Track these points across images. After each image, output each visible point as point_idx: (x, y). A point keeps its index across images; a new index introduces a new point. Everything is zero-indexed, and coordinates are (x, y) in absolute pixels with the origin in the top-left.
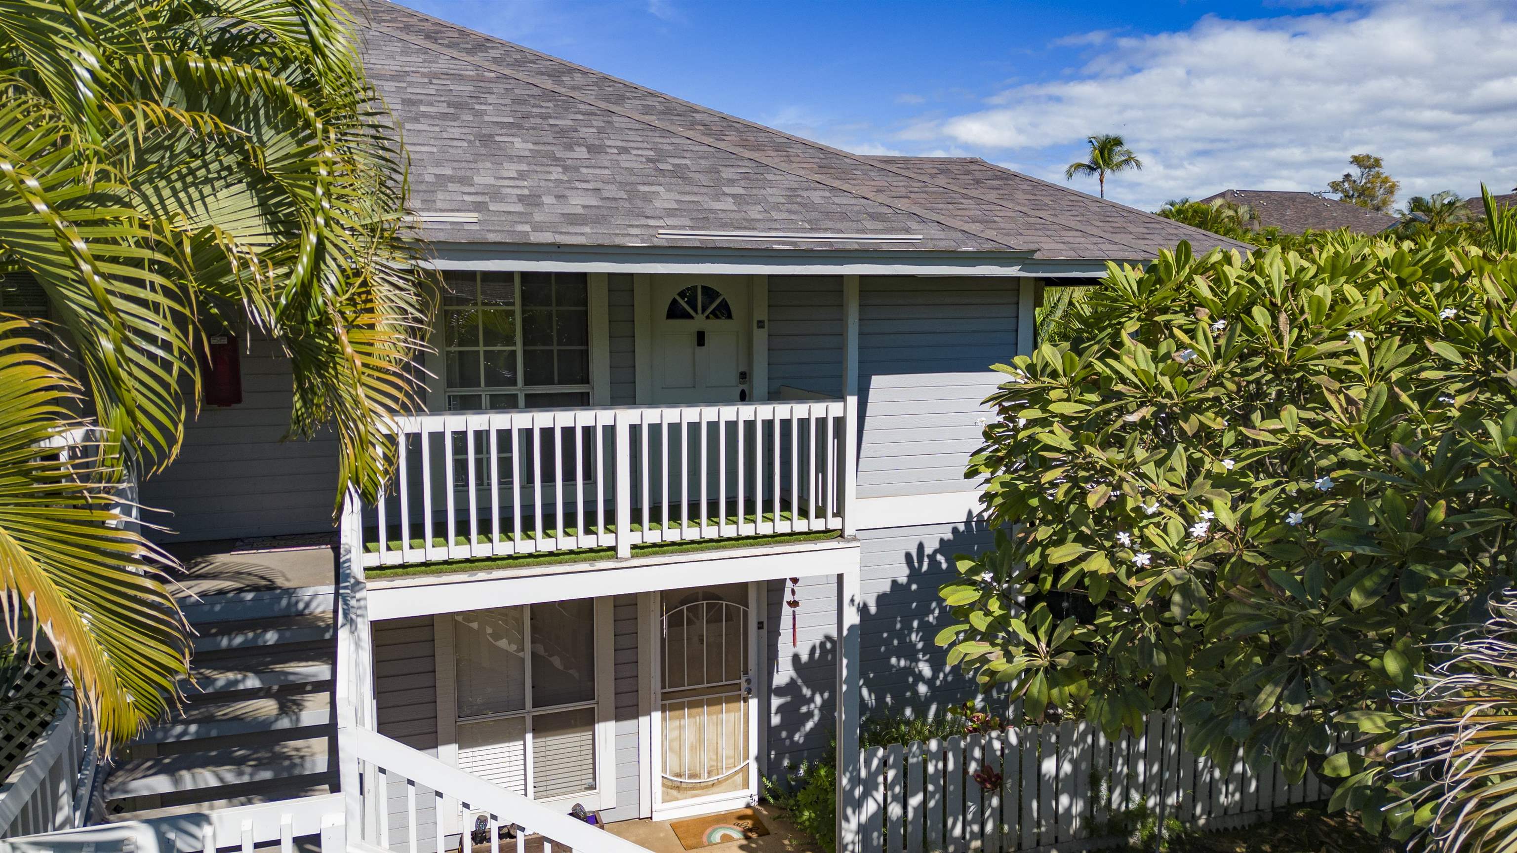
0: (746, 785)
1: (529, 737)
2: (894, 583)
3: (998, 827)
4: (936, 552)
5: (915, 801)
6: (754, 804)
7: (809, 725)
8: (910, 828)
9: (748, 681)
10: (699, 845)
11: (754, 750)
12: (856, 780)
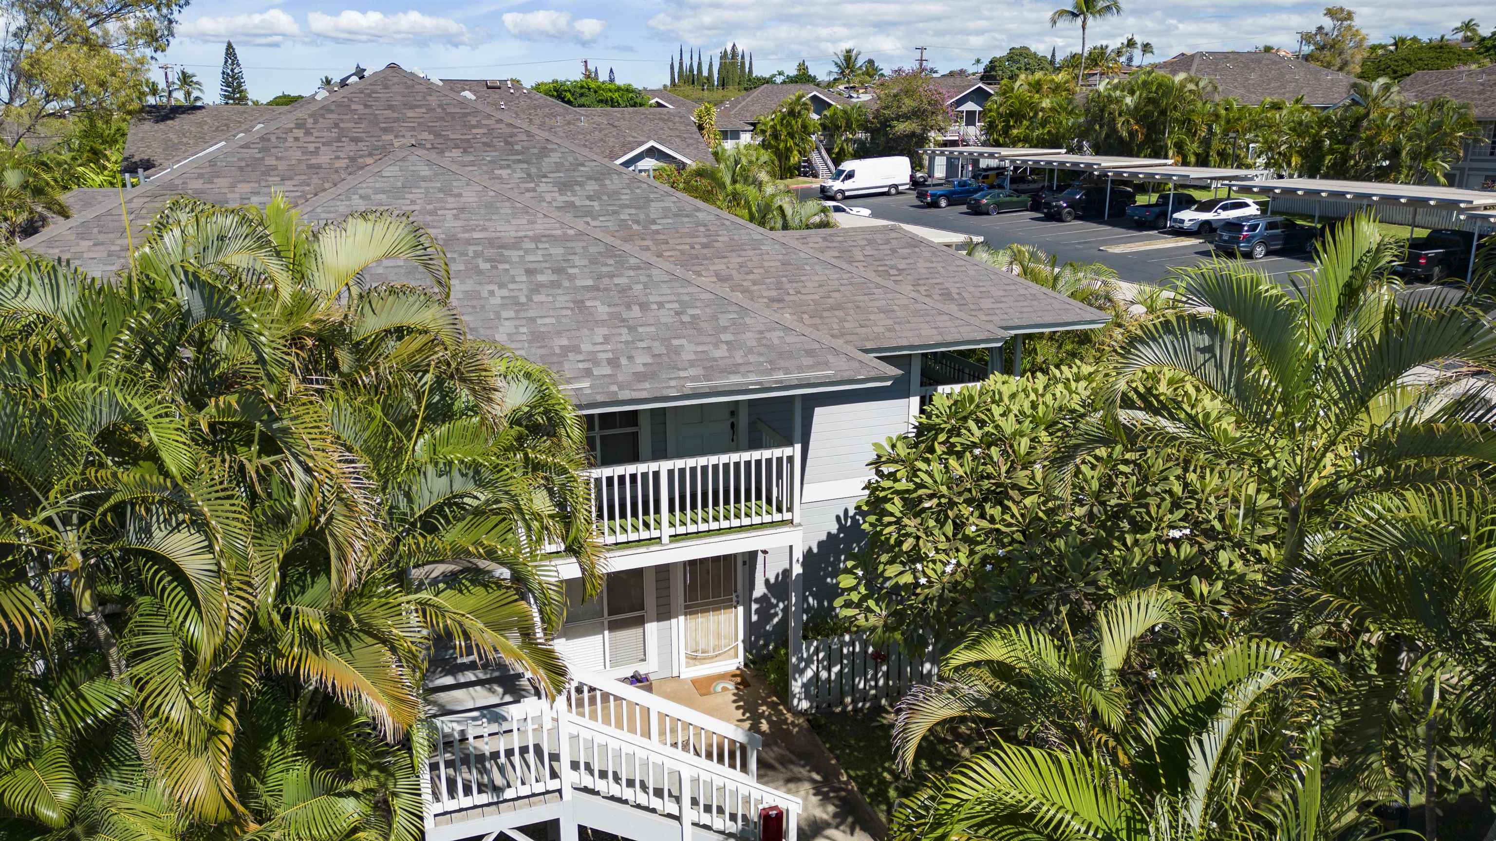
0: (736, 656)
1: (606, 632)
2: (829, 534)
3: (886, 683)
4: (855, 514)
5: (836, 669)
6: (742, 667)
7: (776, 620)
8: (832, 685)
9: (737, 596)
10: (708, 693)
11: (741, 636)
12: (800, 659)
